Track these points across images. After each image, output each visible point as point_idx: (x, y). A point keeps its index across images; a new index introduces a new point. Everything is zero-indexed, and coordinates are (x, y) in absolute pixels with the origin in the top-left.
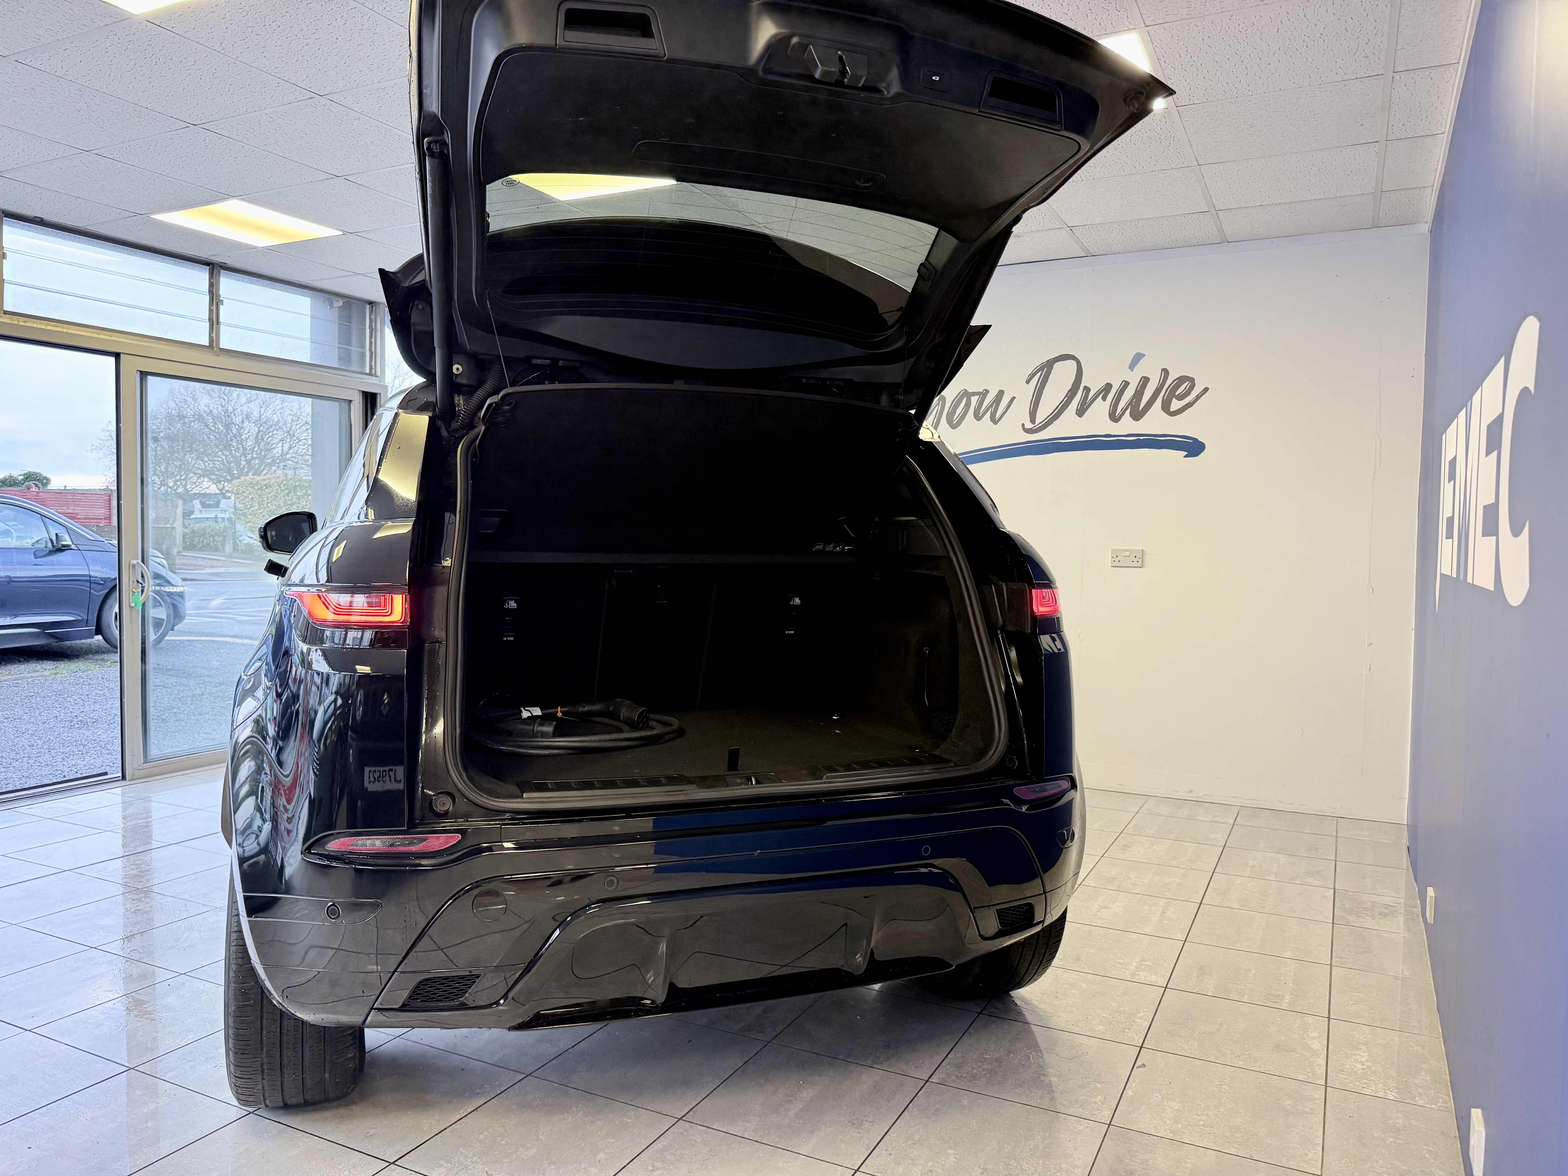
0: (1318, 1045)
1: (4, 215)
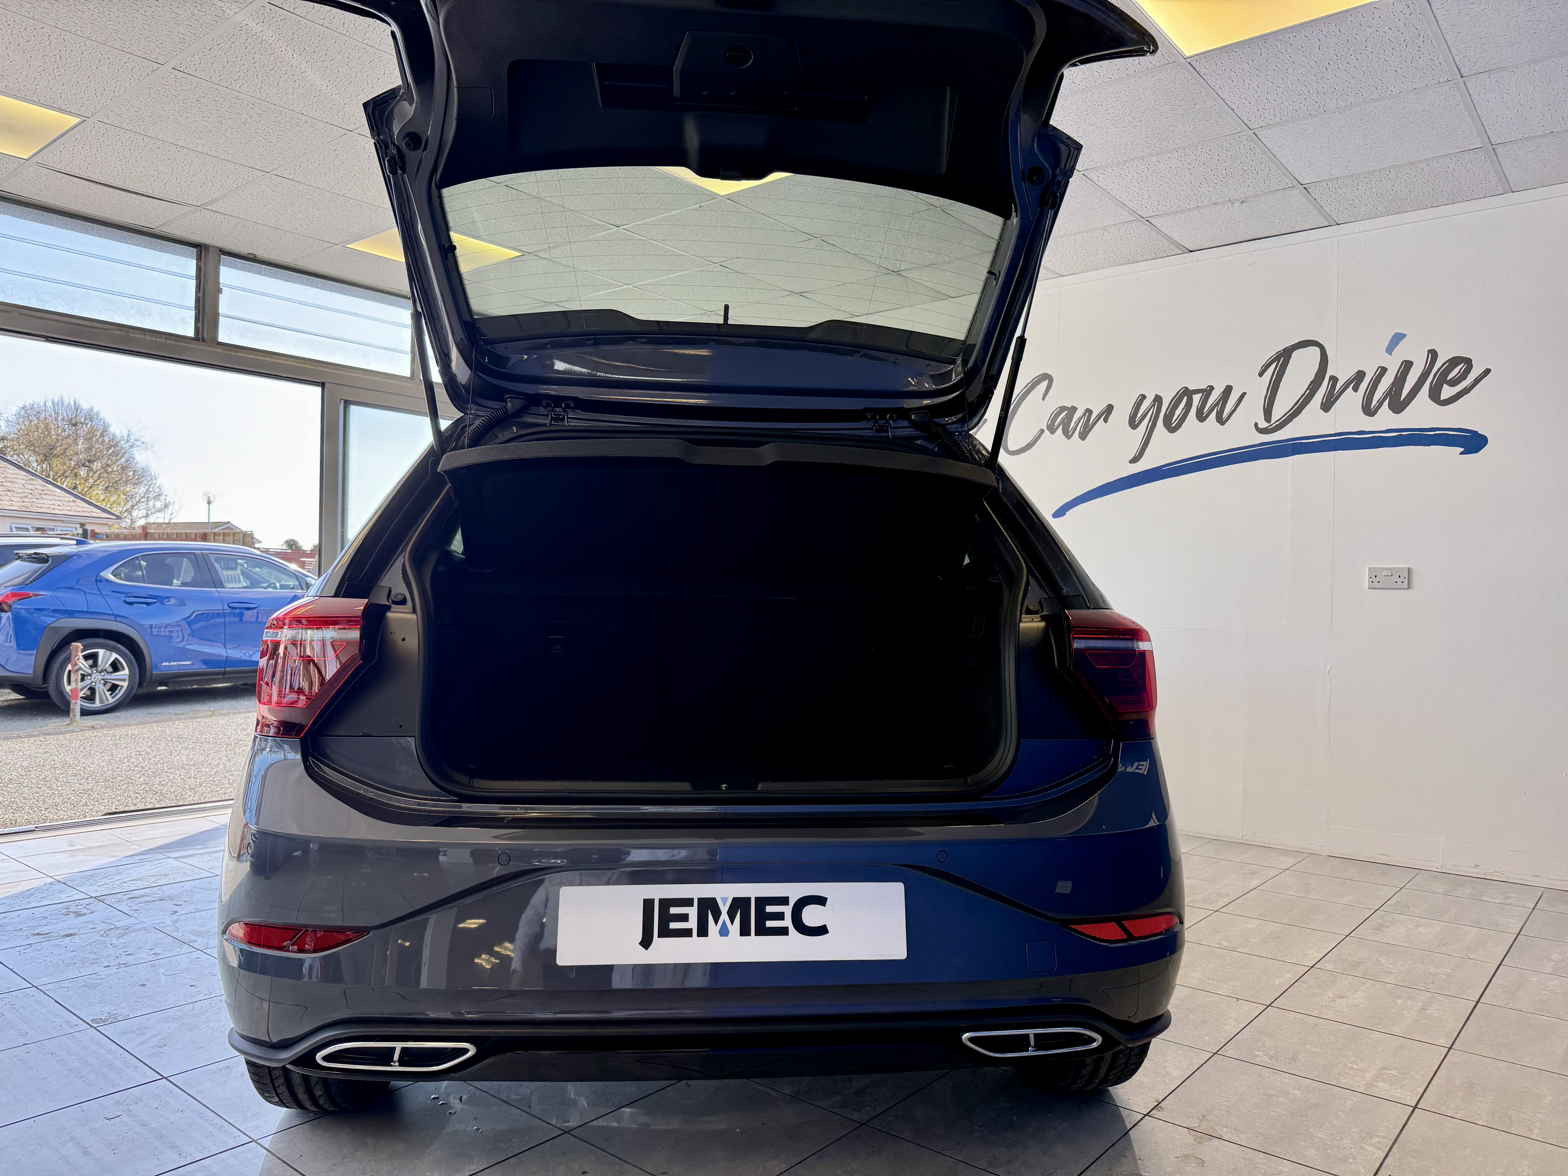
1: (221, 253)
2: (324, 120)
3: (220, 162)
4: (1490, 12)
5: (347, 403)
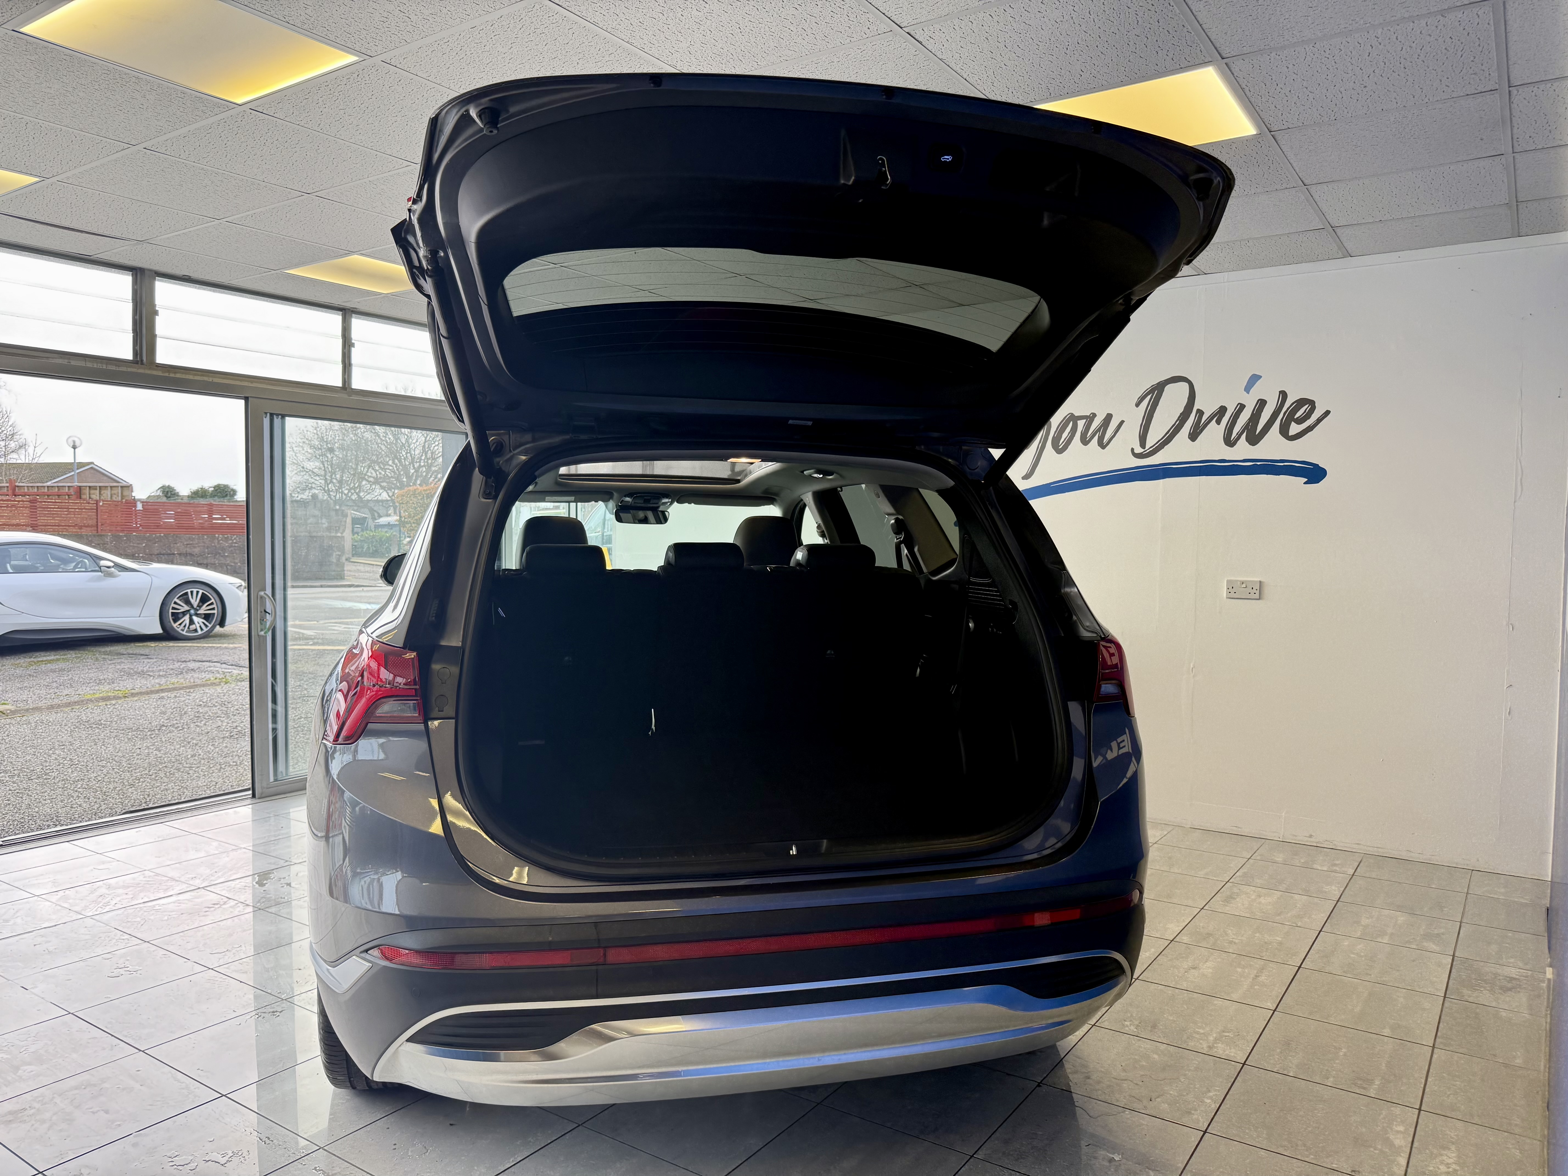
0: (1401, 1141)
1: (158, 275)
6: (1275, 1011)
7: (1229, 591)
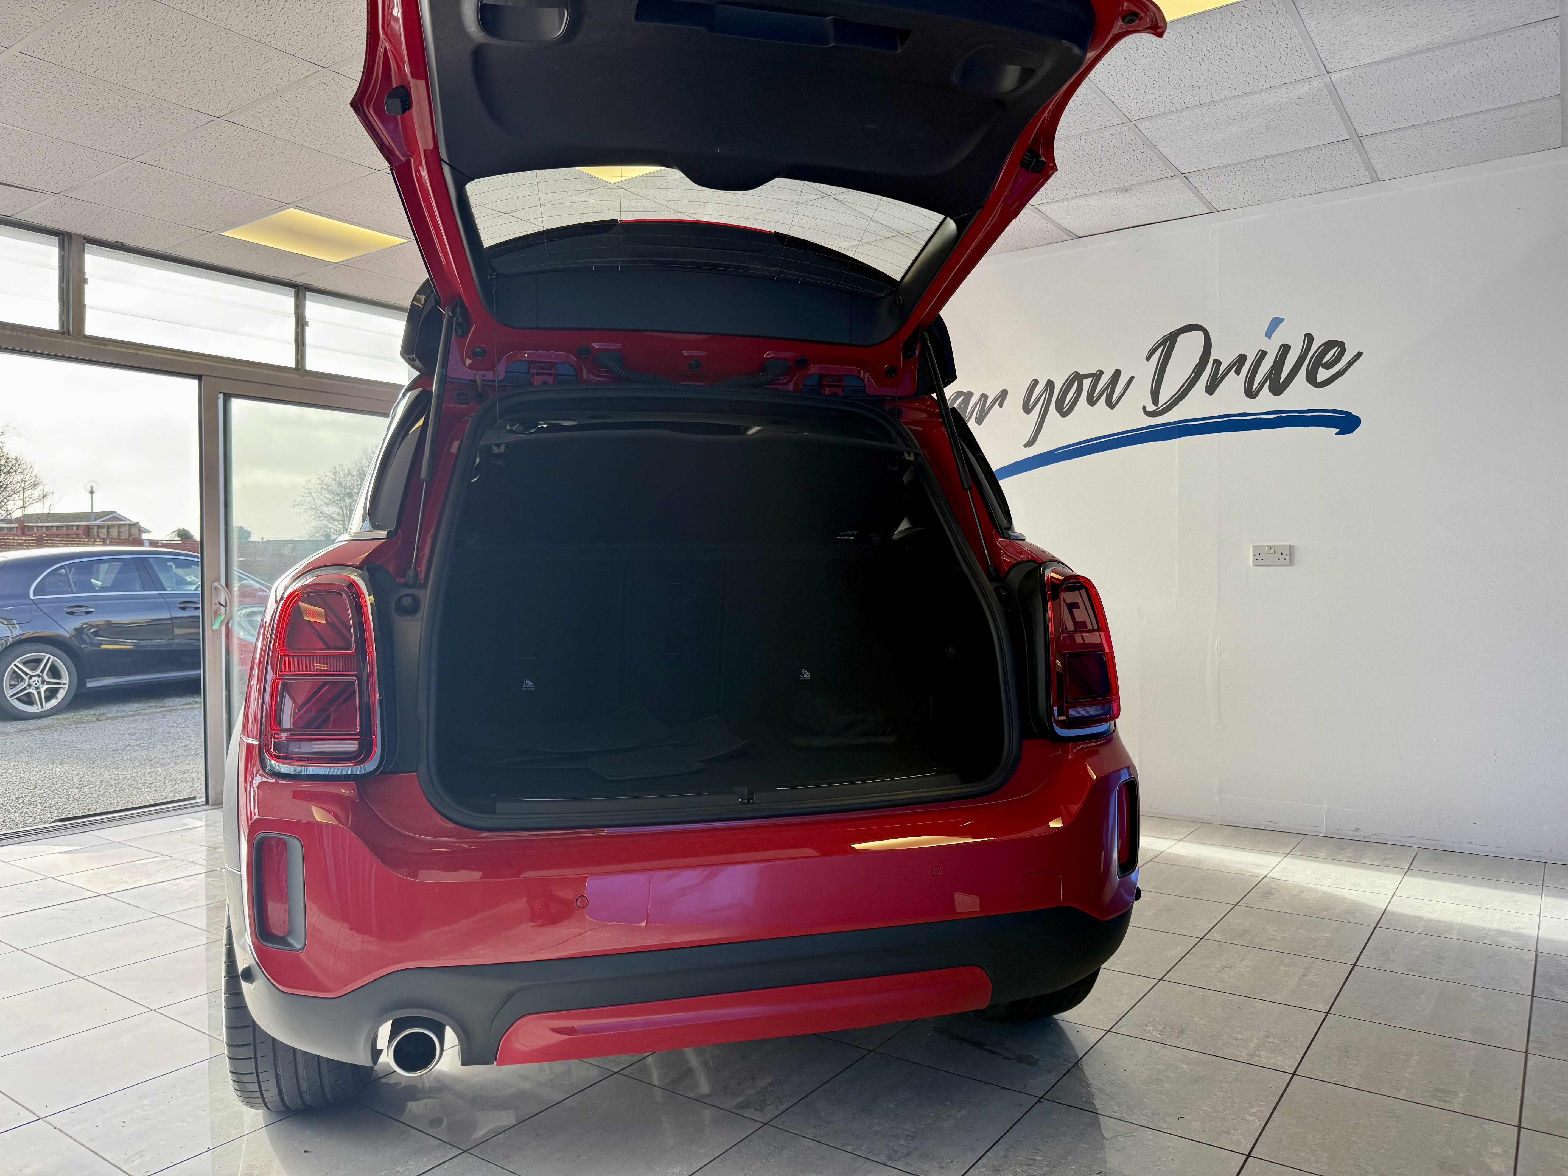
0: (1502, 1165)
1: (85, 241)
2: (188, 106)
3: (78, 150)
4: (1351, 11)
5: (227, 397)
6: (1327, 1013)
7: (1256, 558)
